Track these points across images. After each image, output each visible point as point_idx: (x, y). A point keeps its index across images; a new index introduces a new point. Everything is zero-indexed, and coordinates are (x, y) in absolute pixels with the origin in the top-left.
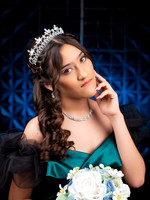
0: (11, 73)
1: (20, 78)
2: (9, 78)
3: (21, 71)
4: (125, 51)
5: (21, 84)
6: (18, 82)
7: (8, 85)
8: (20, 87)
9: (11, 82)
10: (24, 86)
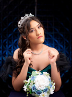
0: (7, 43)
1: (11, 44)
2: (6, 44)
3: (11, 42)
4: (53, 33)
5: (11, 47)
6: (10, 46)
7: (6, 47)
8: (10, 48)
9: (7, 46)
10: (12, 48)
